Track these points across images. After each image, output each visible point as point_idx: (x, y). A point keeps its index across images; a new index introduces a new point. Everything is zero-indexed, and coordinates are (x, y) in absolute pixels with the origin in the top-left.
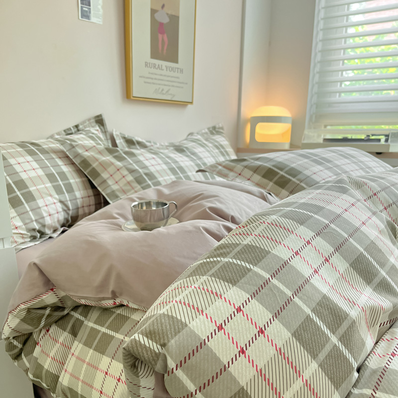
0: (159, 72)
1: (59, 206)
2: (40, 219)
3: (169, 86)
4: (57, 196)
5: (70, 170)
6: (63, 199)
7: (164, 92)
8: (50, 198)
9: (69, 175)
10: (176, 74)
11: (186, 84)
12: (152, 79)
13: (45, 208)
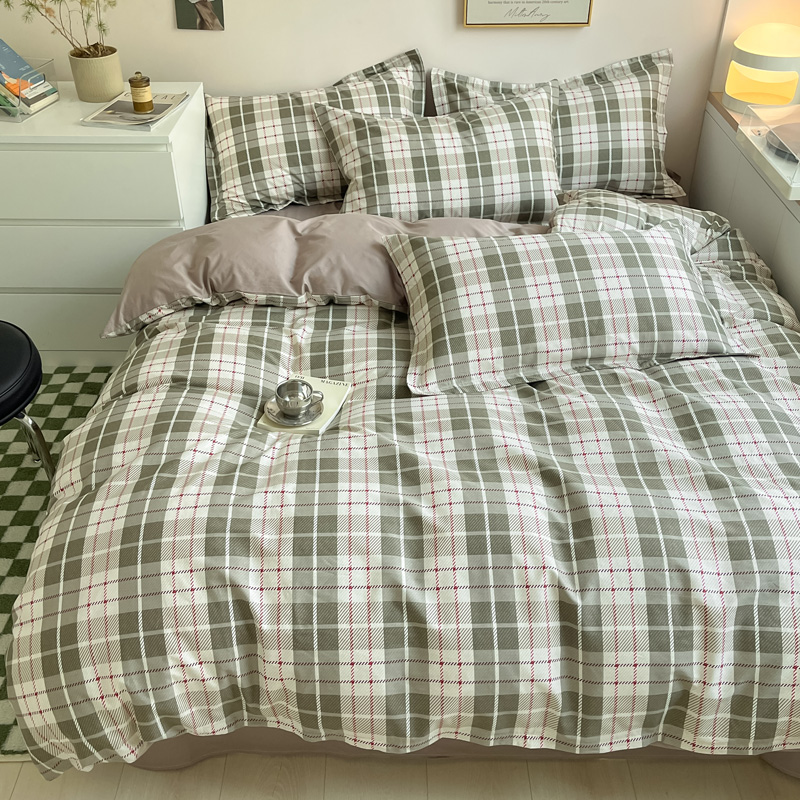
1: (289, 179)
2: (264, 190)
3: (539, 2)
4: (288, 169)
5: (318, 137)
6: (294, 172)
7: (527, 13)
8: (279, 170)
9: (313, 144)
13: (272, 180)
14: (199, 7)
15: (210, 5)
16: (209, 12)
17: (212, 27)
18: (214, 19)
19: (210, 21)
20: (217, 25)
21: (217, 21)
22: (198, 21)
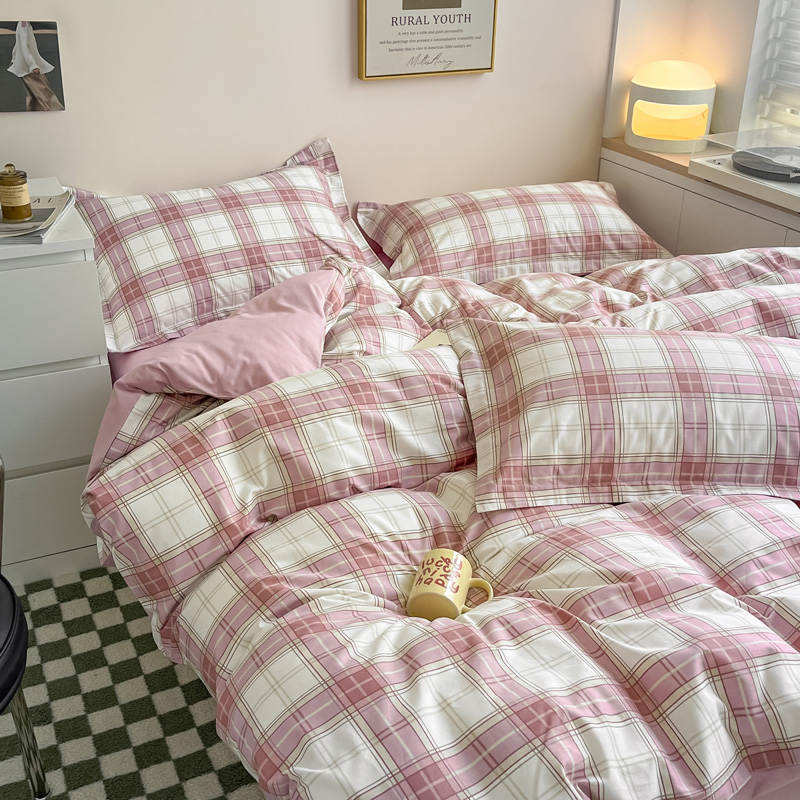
0: (420, 28)
3: (442, 47)
7: (429, 60)
10: (456, 26)
11: (480, 38)
12: (406, 42)
14: (29, 82)
15: (43, 79)
16: (43, 87)
17: (49, 107)
18: (49, 96)
19: (44, 98)
20: (55, 103)
21: (55, 98)
22: (28, 100)
